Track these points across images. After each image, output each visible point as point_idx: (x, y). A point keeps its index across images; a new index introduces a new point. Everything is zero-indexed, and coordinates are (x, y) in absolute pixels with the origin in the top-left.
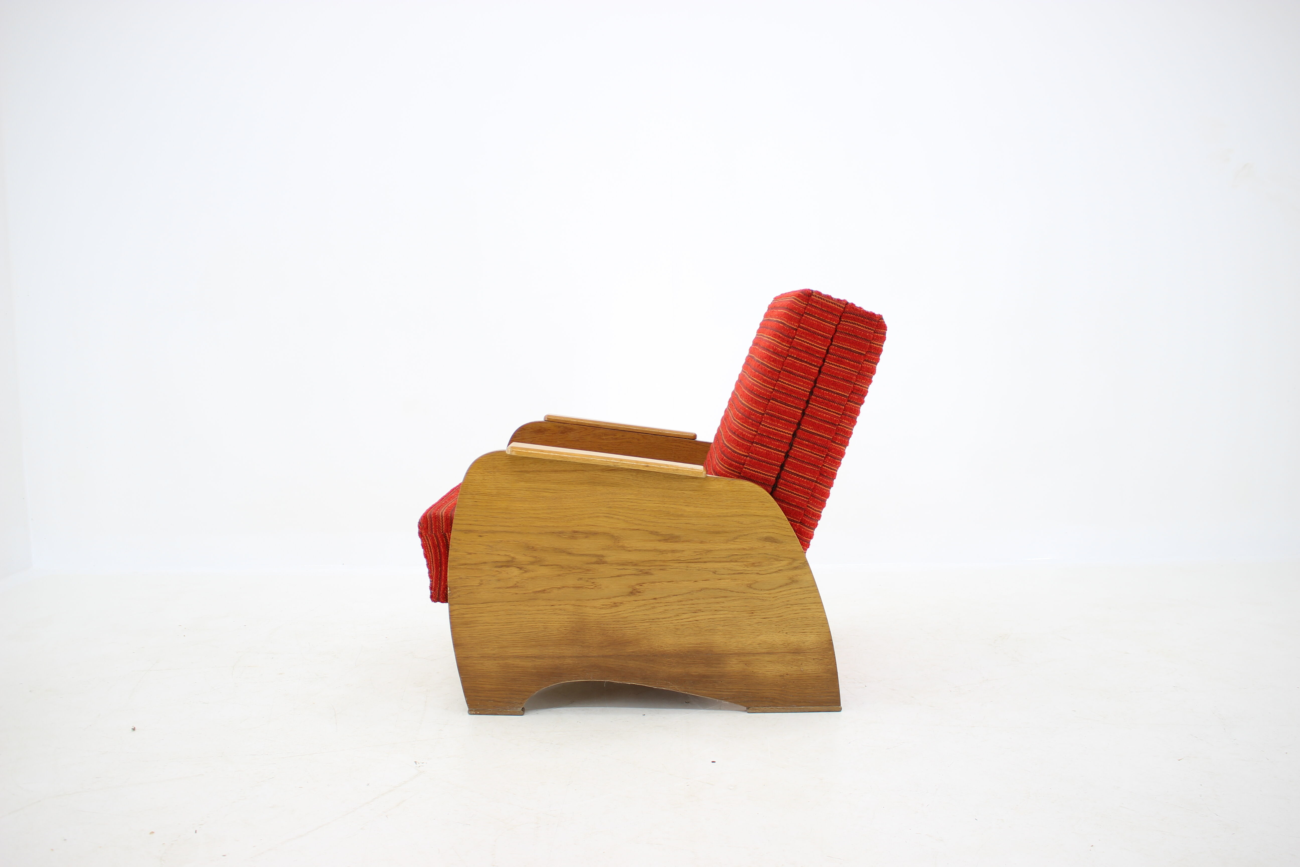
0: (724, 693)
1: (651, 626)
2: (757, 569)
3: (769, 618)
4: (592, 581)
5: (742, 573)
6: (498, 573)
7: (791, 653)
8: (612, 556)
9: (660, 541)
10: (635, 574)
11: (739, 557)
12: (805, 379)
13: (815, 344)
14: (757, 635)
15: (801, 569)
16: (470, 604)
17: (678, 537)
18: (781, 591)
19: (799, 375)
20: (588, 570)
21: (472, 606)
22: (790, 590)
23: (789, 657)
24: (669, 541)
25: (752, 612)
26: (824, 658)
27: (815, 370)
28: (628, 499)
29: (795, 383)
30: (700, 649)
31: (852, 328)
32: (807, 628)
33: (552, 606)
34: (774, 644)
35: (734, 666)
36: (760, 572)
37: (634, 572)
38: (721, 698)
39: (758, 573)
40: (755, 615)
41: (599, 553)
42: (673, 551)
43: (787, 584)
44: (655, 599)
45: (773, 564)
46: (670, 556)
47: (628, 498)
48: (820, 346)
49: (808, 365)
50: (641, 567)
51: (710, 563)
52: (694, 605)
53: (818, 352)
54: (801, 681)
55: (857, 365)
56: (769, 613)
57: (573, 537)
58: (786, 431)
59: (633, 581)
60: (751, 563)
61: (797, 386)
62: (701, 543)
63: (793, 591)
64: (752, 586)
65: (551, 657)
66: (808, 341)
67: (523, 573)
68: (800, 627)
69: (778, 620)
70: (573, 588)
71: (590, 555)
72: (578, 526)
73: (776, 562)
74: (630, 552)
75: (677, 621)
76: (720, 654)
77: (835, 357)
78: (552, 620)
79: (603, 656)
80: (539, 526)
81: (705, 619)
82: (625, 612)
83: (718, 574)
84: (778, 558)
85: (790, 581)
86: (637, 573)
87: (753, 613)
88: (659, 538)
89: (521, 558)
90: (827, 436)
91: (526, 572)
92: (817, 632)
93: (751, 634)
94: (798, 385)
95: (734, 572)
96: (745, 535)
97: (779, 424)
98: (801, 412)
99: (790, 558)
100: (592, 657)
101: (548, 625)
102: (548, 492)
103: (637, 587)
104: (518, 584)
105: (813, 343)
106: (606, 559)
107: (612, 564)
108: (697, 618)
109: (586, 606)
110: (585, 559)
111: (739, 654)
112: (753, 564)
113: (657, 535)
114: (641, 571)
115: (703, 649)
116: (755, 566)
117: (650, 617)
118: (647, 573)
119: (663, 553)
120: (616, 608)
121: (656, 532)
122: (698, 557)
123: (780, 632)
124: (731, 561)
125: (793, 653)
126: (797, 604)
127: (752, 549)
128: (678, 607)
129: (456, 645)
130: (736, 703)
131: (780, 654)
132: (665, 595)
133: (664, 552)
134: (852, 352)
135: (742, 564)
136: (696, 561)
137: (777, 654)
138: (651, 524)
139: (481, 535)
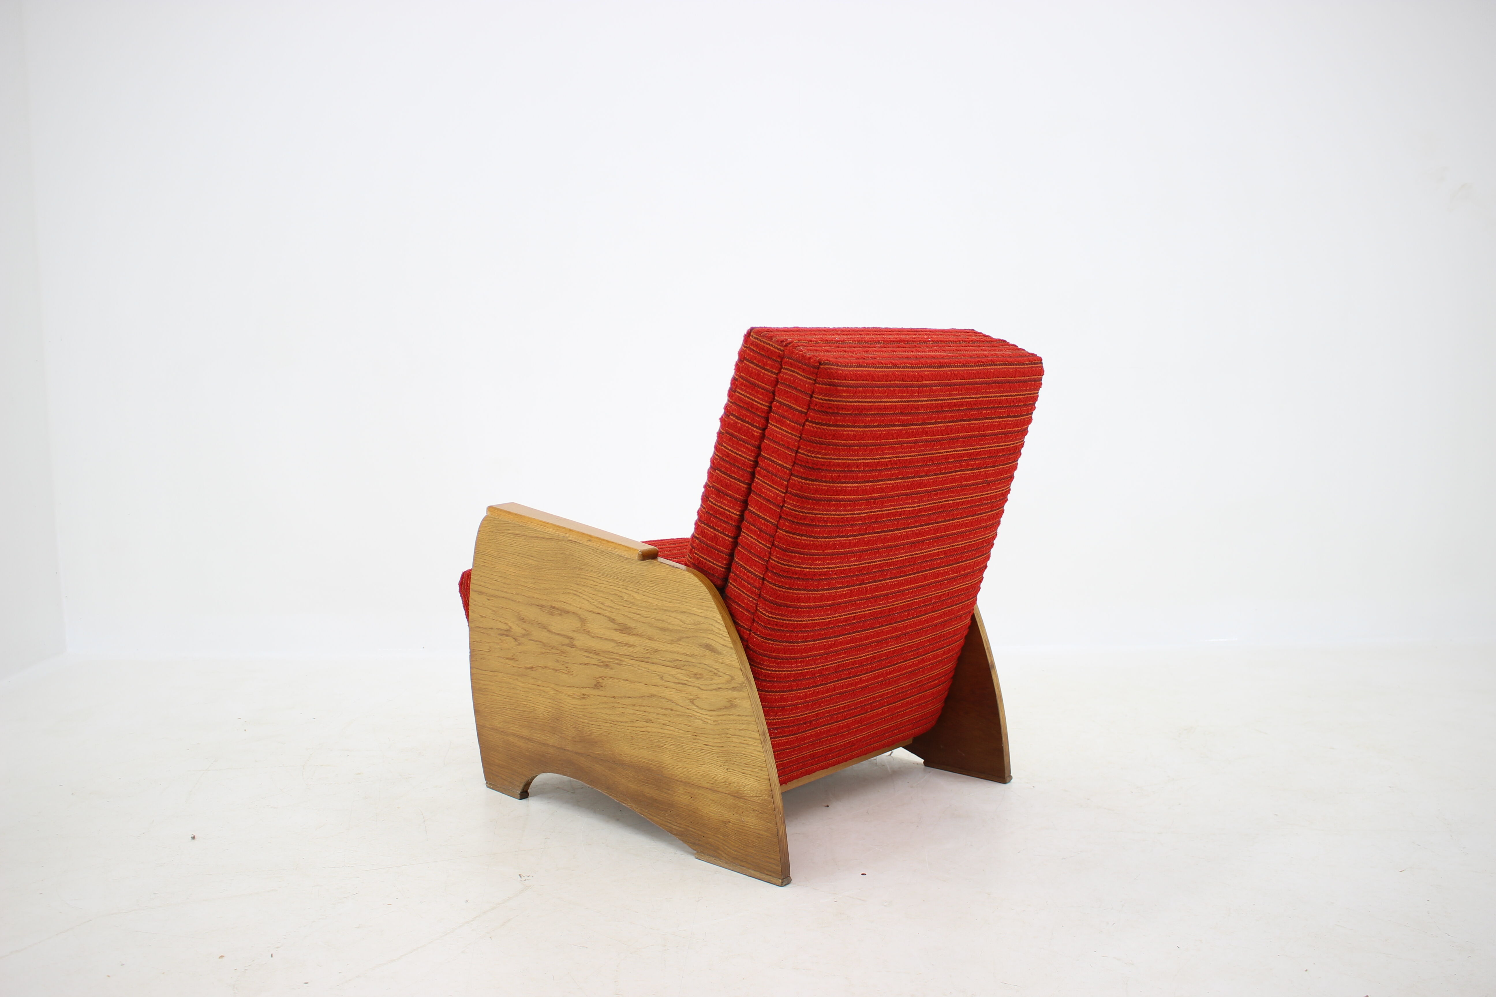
0: (674, 827)
1: (611, 728)
2: (698, 683)
3: (710, 746)
4: (567, 665)
5: (685, 684)
6: (501, 641)
7: (732, 796)
8: (582, 640)
9: (616, 630)
10: (598, 665)
11: (682, 663)
12: (748, 445)
13: (756, 399)
14: (701, 764)
15: (739, 691)
16: (483, 670)
17: (630, 628)
18: (721, 715)
19: (741, 439)
20: (563, 652)
21: (484, 672)
22: (730, 715)
23: (731, 801)
24: (624, 632)
25: (696, 734)
26: (764, 811)
27: (757, 432)
28: (591, 577)
29: (738, 450)
30: (652, 766)
31: (792, 377)
32: (746, 769)
33: (538, 686)
34: (716, 780)
35: (681, 797)
36: (701, 687)
37: (597, 662)
38: (671, 831)
39: (699, 687)
40: (698, 739)
41: (571, 634)
42: (627, 645)
43: (726, 708)
44: (614, 697)
45: (713, 679)
46: (624, 650)
47: (591, 575)
48: (761, 402)
49: (750, 426)
50: (602, 658)
51: (658, 665)
52: (645, 713)
53: (758, 409)
54: (743, 834)
55: (797, 427)
56: (710, 740)
57: (551, 613)
58: (732, 511)
59: (599, 672)
60: (693, 673)
61: (740, 453)
62: (650, 640)
63: (731, 717)
64: (695, 701)
65: (538, 742)
66: (748, 395)
67: (518, 645)
68: (739, 765)
69: (719, 751)
70: (553, 669)
71: (564, 635)
72: (555, 601)
73: (716, 678)
74: (593, 638)
75: (633, 728)
76: (669, 778)
77: (776, 416)
78: (538, 701)
79: (577, 753)
80: (527, 596)
81: (655, 732)
82: (591, 707)
83: (665, 681)
84: (717, 672)
85: (728, 704)
86: (599, 664)
87: (696, 736)
88: (616, 627)
89: (517, 630)
90: (771, 520)
91: (519, 644)
92: (757, 777)
93: (696, 762)
94: (741, 451)
95: (678, 681)
96: (687, 637)
97: (724, 501)
98: (746, 486)
99: (728, 675)
100: (568, 751)
101: (536, 706)
102: (532, 559)
103: (600, 680)
104: (514, 657)
105: (753, 398)
106: (575, 643)
107: (580, 649)
108: (649, 729)
109: (562, 693)
110: (560, 639)
111: (686, 784)
112: (695, 675)
113: (614, 623)
114: (603, 662)
115: (655, 768)
116: (697, 678)
117: (611, 717)
118: (607, 666)
119: (619, 646)
120: (584, 700)
121: (613, 619)
122: (648, 655)
123: (721, 766)
124: (675, 667)
125: (734, 796)
126: (736, 735)
127: (693, 656)
128: (632, 712)
129: (476, 711)
130: (685, 841)
131: (722, 794)
132: (622, 695)
133: (620, 644)
134: (793, 409)
135: (685, 672)
136: (646, 660)
137: (720, 793)
138: (609, 609)
139: (489, 598)
